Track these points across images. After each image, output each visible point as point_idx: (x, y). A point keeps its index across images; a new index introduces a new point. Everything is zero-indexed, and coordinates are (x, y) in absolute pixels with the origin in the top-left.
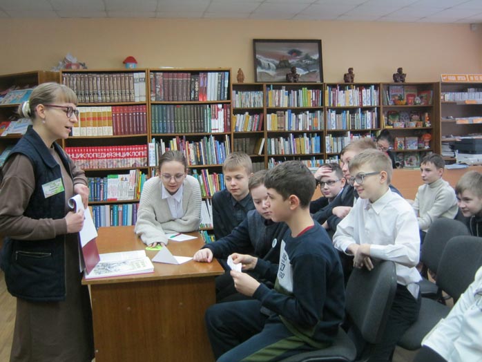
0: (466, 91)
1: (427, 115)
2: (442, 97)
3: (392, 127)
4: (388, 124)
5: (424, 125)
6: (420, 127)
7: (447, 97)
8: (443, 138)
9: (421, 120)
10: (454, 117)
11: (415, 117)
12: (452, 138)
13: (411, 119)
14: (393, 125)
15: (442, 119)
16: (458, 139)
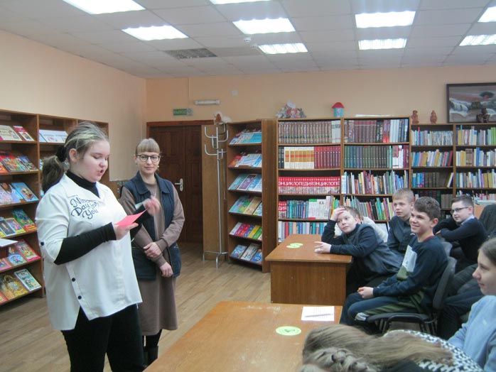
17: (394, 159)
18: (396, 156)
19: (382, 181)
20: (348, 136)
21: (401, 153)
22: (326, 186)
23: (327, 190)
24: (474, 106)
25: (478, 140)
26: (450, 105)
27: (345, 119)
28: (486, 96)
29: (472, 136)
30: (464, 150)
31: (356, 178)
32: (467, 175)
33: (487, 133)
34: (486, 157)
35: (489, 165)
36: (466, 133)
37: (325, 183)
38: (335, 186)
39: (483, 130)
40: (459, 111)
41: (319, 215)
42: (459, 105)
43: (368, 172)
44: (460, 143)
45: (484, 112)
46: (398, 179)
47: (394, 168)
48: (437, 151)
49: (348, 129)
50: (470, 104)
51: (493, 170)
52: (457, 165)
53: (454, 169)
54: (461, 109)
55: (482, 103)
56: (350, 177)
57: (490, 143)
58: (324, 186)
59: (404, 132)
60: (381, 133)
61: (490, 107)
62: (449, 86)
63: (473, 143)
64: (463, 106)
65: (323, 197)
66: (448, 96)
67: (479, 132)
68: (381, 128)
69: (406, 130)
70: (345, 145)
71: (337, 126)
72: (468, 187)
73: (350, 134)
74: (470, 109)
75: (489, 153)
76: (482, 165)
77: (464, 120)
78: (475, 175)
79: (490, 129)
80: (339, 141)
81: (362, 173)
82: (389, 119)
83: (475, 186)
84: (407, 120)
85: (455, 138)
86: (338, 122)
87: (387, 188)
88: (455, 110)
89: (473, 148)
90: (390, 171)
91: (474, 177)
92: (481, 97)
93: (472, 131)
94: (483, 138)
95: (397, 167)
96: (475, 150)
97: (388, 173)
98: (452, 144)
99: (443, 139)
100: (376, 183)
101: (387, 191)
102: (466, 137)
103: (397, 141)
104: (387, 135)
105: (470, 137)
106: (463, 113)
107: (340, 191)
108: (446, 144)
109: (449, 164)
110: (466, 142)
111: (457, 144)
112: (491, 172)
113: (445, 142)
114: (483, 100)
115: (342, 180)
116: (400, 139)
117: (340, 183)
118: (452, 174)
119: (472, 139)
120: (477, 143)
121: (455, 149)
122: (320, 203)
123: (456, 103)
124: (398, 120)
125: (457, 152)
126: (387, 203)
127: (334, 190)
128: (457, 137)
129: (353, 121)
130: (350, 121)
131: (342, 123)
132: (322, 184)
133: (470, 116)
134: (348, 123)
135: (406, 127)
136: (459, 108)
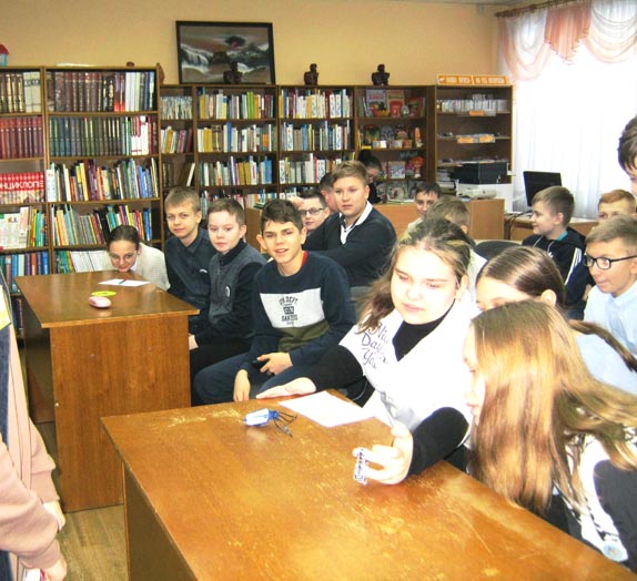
0: (470, 99)
1: (417, 130)
2: (438, 107)
3: (369, 147)
4: (365, 143)
5: (414, 145)
6: (408, 146)
7: (447, 106)
8: (439, 163)
9: (409, 137)
10: (455, 133)
11: (402, 133)
12: (452, 163)
13: (396, 137)
14: (371, 144)
15: (438, 137)
16: (459, 164)
17: (134, 139)
18: (137, 134)
19: (117, 177)
20: (54, 99)
21: (145, 129)
22: (20, 189)
23: (23, 196)
24: (218, 57)
25: (228, 110)
26: (182, 56)
27: (48, 70)
28: (234, 44)
29: (221, 105)
30: (209, 127)
31: (72, 173)
32: (215, 166)
33: (241, 101)
34: (241, 138)
35: (245, 150)
36: (211, 99)
37: (18, 185)
38: (36, 188)
39: (235, 95)
40: (195, 65)
41: (9, 242)
42: (194, 54)
43: (91, 162)
44: (203, 116)
45: (234, 67)
46: (143, 174)
47: (134, 154)
48: (169, 128)
49: (54, 88)
50: (211, 55)
51: (251, 157)
52: (200, 151)
53: (196, 157)
54: (199, 62)
55: (228, 54)
56: (62, 172)
57: (246, 116)
58: (16, 189)
59: (149, 93)
60: (111, 95)
61: (242, 61)
62: (179, 24)
63: (222, 114)
64: (203, 58)
65: (15, 209)
66: (179, 41)
67: (229, 98)
68: (111, 87)
69: (152, 91)
70: (50, 115)
71: (32, 82)
72: (217, 184)
73: (58, 95)
74: (211, 62)
75: (244, 132)
76: (235, 150)
77: (204, 80)
78: (226, 166)
79: (245, 93)
80: (38, 109)
81: (82, 165)
82: (123, 71)
83: (227, 183)
84: (152, 74)
85: (196, 107)
86: (36, 75)
87: (124, 189)
88: (190, 62)
89: (222, 123)
90: (128, 160)
91: (226, 169)
92: (227, 44)
93: (220, 97)
94: (235, 108)
95: (139, 154)
96: (225, 127)
97: (124, 163)
98: (191, 117)
99: (177, 110)
100: (106, 181)
101: (125, 194)
102: (211, 107)
103: (137, 110)
104: (120, 97)
105: (218, 106)
106: (202, 69)
107: (45, 197)
108: (183, 118)
109: (188, 149)
110: (211, 114)
111: (199, 117)
112: (248, 161)
113: (180, 114)
114: (230, 49)
115: (48, 178)
116: (142, 106)
117: (44, 184)
118: (193, 165)
119: (220, 109)
120: (228, 116)
121: (195, 123)
122: (10, 220)
123: (191, 52)
124: (138, 74)
125: (199, 131)
126: (125, 214)
127: (34, 196)
128: (198, 105)
129: (62, 74)
130: (57, 73)
131: (42, 76)
132: (12, 186)
133: (211, 73)
134: (53, 78)
135: (152, 85)
136: (196, 60)
